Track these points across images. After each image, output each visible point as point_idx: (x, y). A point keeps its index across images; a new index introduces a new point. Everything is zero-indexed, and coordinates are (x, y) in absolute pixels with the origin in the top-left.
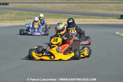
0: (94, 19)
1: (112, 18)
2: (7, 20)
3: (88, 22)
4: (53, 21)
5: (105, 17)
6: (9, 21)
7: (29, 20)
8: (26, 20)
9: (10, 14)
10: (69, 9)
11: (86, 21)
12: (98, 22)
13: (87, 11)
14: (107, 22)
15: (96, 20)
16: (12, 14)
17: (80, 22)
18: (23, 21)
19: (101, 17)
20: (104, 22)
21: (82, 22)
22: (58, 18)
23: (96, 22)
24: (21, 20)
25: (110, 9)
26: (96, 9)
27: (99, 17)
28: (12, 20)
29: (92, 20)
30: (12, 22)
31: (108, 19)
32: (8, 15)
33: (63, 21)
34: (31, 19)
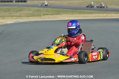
2: (24, 16)
3: (102, 16)
6: (26, 18)
7: (45, 16)
8: (42, 16)
9: (28, 10)
11: (100, 16)
12: (112, 16)
15: (109, 15)
16: (30, 10)
17: (94, 17)
21: (96, 17)
22: (73, 14)
23: (109, 17)
24: (37, 16)
28: (29, 16)
29: (105, 15)
30: (29, 18)
32: (26, 12)
33: (77, 17)
34: (47, 15)
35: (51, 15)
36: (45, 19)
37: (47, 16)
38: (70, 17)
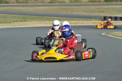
0: (78, 21)
1: (96, 20)
3: (73, 23)
4: (39, 23)
5: (88, 19)
7: (15, 23)
8: (12, 23)
10: (51, 11)
12: (82, 23)
13: (69, 13)
14: (91, 23)
15: (80, 22)
18: (9, 24)
19: (83, 19)
20: (88, 23)
22: (43, 21)
23: (80, 24)
25: (92, 11)
26: (78, 11)
27: (82, 19)
29: (76, 22)
31: (91, 20)
33: (48, 24)
34: (16, 21)
35: (21, 22)
36: (16, 25)
37: (17, 23)
38: (40, 24)
